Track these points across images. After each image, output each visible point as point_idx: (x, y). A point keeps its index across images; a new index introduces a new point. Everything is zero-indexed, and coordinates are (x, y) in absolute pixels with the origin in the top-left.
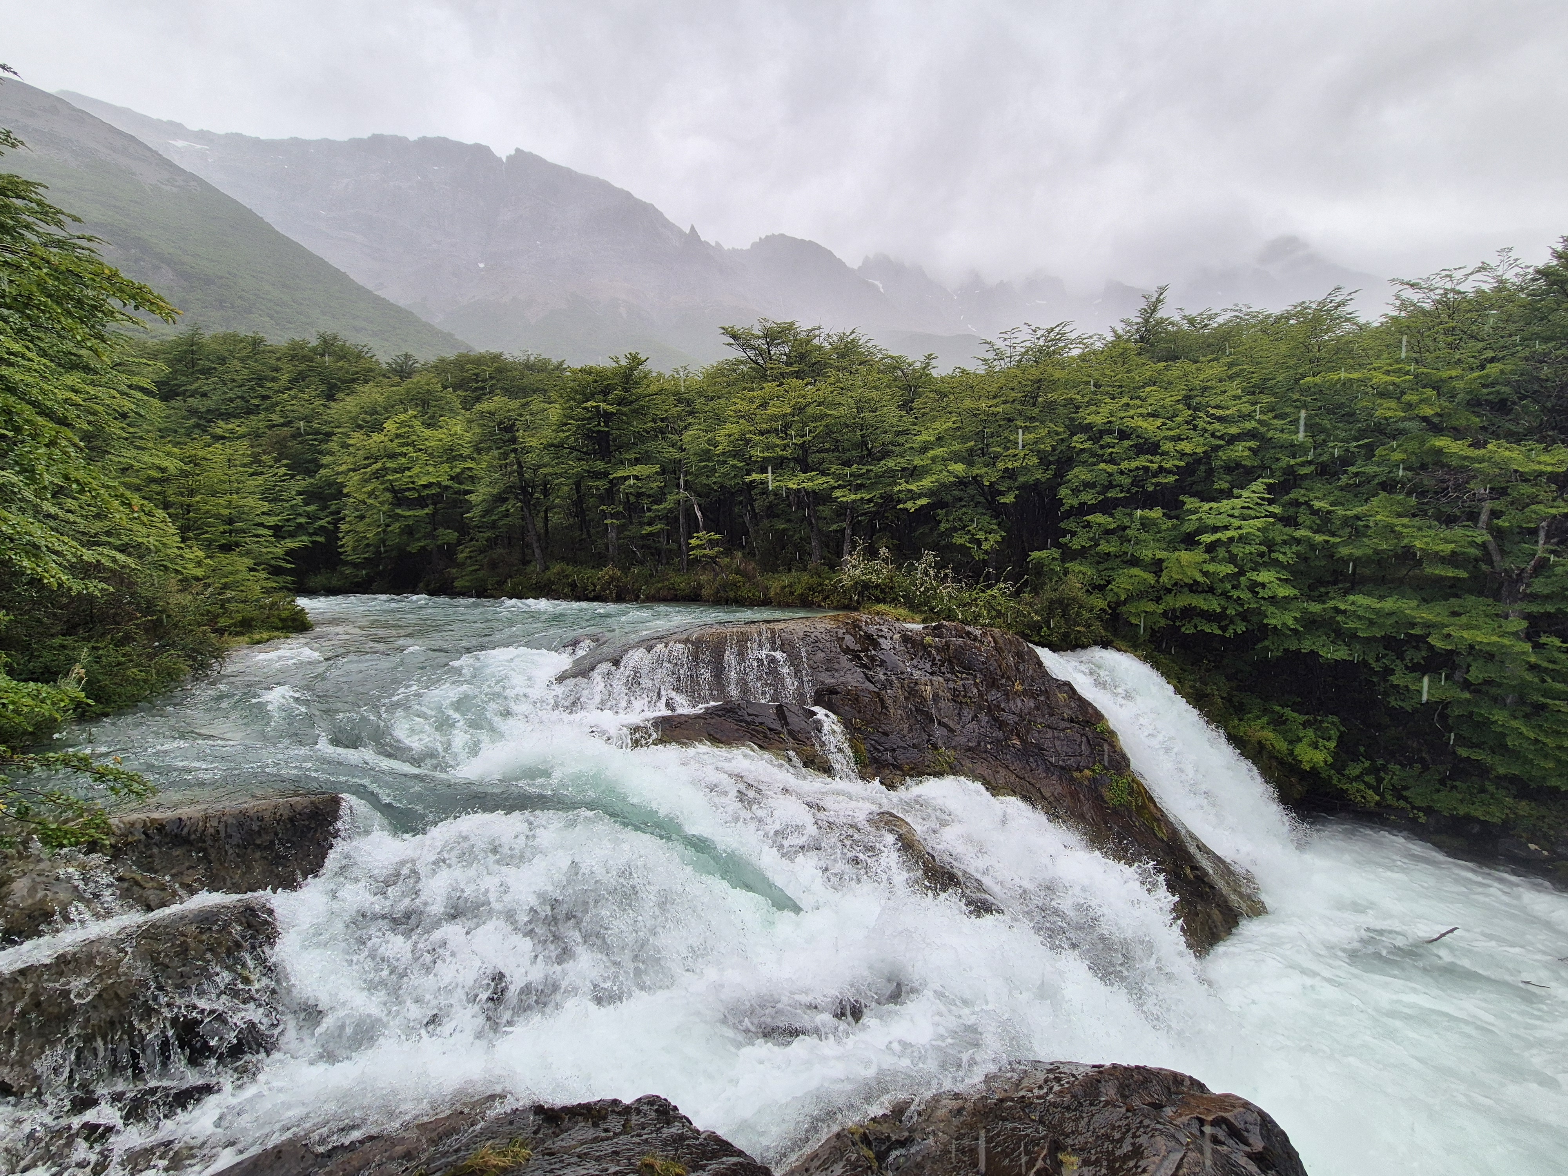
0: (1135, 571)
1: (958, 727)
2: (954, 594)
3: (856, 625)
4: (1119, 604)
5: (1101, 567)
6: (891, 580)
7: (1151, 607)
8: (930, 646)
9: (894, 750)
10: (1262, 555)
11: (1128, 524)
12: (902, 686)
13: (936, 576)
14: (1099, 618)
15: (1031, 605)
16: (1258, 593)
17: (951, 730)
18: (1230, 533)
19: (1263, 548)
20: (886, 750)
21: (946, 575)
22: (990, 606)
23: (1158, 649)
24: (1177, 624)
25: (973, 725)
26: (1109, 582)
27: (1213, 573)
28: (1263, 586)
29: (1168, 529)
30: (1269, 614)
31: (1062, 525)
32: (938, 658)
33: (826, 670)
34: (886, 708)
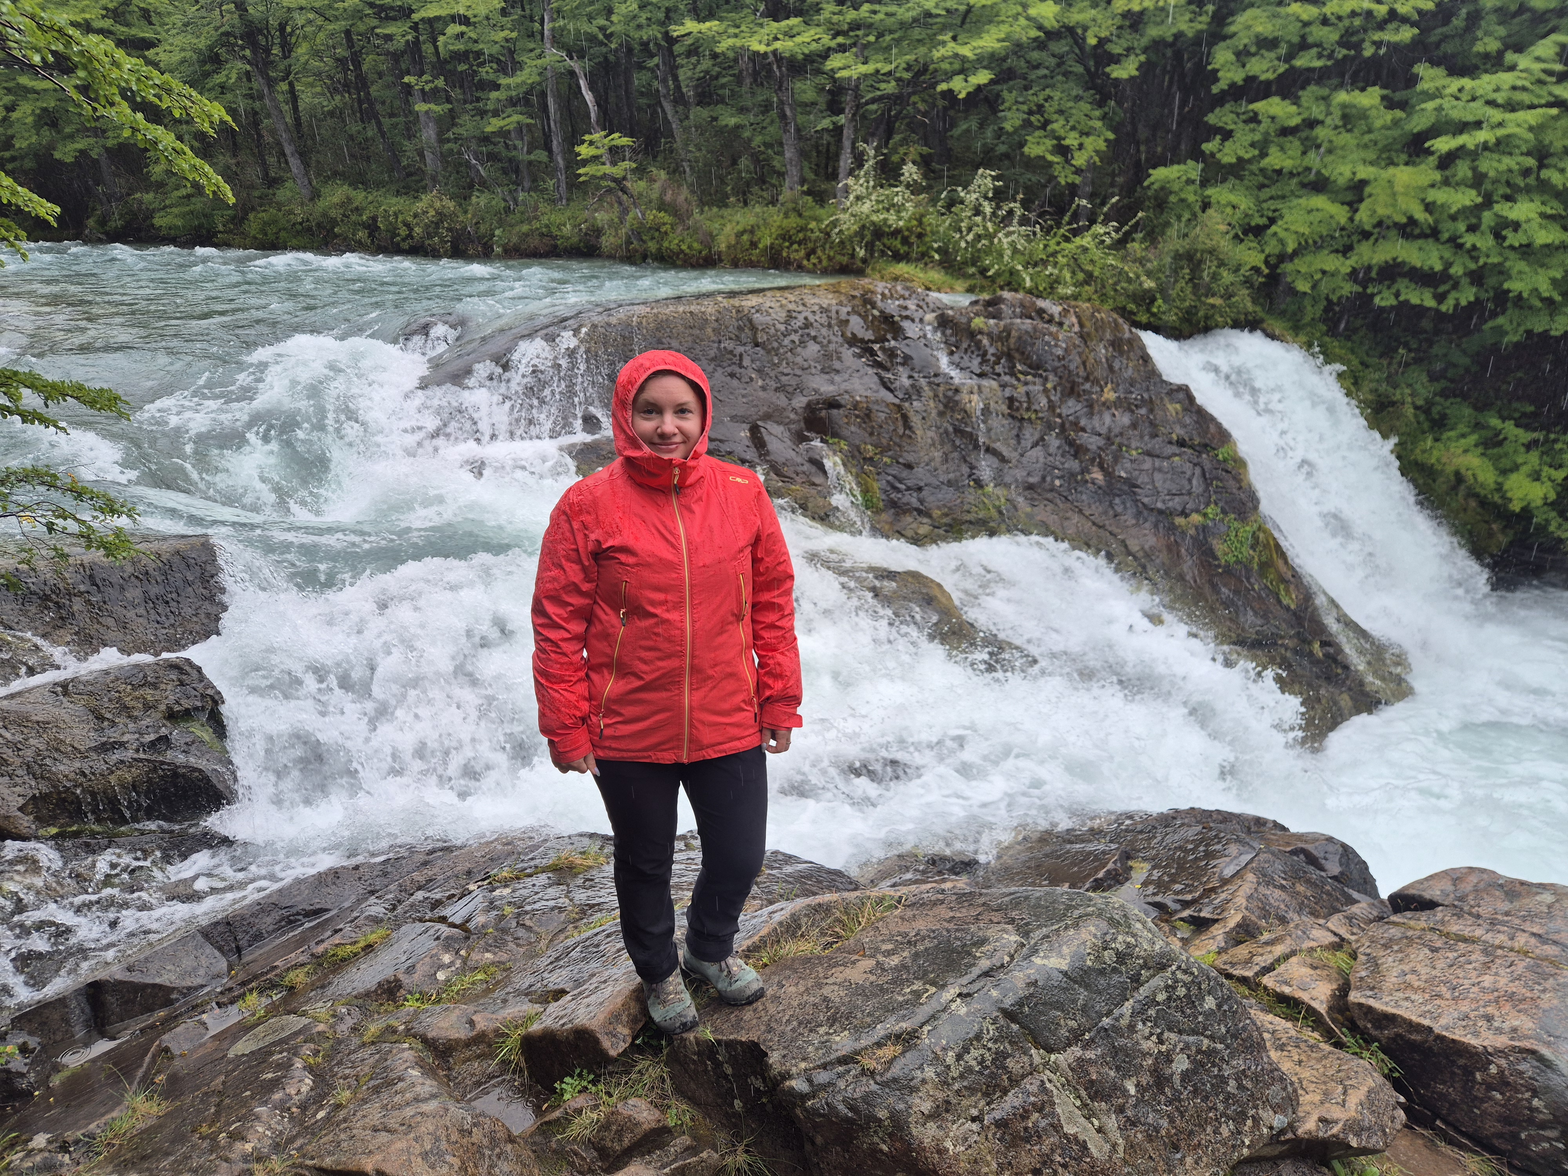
0: (1320, 201)
1: (1013, 456)
2: (1021, 244)
3: (867, 300)
4: (1283, 258)
5: (1266, 193)
6: (920, 223)
7: (1331, 262)
8: (981, 332)
9: (920, 489)
10: (1526, 172)
11: (1321, 117)
12: (936, 395)
13: (994, 214)
14: (1247, 282)
15: (1141, 261)
16: (1504, 238)
17: (1003, 459)
18: (1483, 136)
19: (1531, 162)
20: (909, 489)
21: (1011, 212)
22: (1075, 264)
23: (1332, 331)
24: (1369, 291)
25: (1037, 453)
26: (1272, 221)
27: (1442, 205)
28: (1516, 226)
29: (1385, 127)
30: (1514, 272)
31: (1211, 119)
32: (991, 350)
33: (823, 371)
34: (910, 428)
